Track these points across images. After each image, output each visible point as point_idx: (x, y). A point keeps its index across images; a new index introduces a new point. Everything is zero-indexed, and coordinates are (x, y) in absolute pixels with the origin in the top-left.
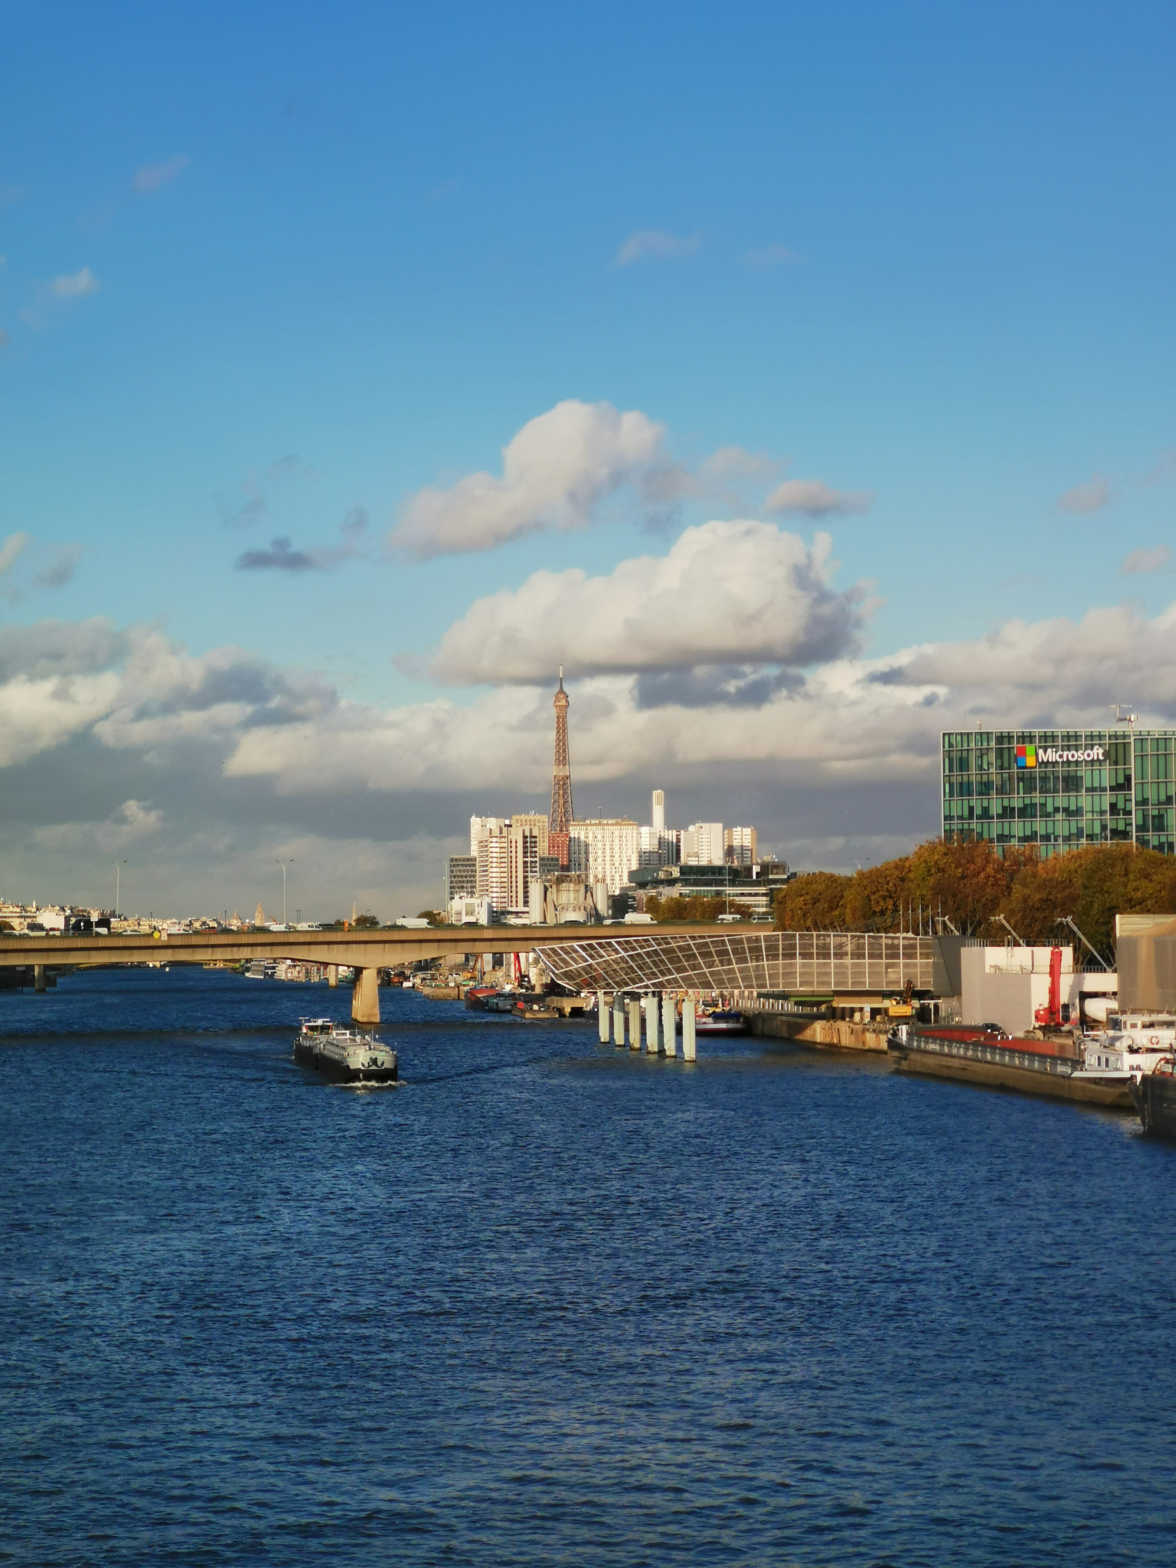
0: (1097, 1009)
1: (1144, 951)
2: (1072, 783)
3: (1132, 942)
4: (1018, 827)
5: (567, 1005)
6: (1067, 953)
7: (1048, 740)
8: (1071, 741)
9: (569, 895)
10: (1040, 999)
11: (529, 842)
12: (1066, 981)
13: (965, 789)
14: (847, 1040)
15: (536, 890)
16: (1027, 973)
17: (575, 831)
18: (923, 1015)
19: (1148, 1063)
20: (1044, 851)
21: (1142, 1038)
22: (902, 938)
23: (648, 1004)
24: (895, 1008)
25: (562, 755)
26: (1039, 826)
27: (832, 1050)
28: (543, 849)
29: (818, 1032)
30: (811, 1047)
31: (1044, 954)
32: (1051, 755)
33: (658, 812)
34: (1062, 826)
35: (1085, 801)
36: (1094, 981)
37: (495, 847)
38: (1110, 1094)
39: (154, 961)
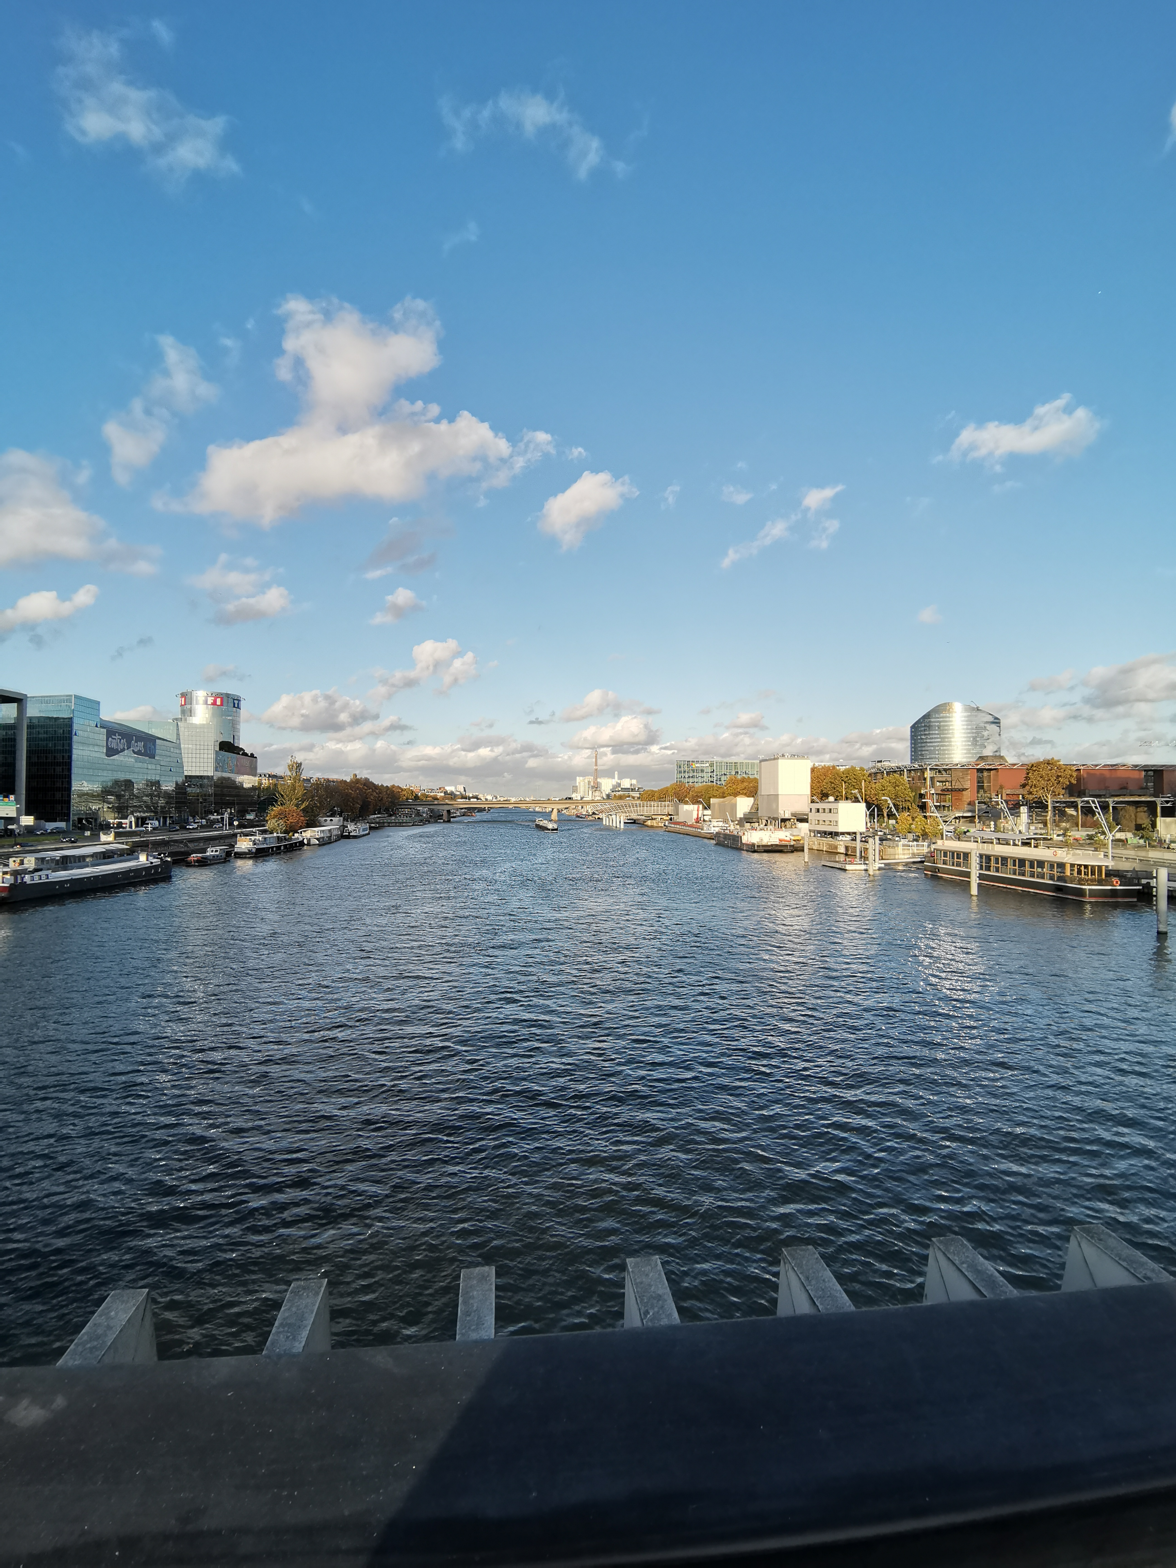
0: (706, 818)
1: (716, 806)
2: (702, 771)
3: (714, 804)
4: (691, 780)
5: (597, 817)
6: (701, 806)
7: (697, 762)
8: (702, 762)
9: (597, 793)
10: (695, 816)
11: (589, 782)
12: (700, 812)
13: (680, 772)
14: (655, 825)
15: (590, 792)
16: (692, 811)
17: (599, 780)
18: (671, 819)
19: (717, 829)
20: (696, 785)
21: (716, 824)
22: (667, 803)
23: (614, 817)
24: (665, 817)
25: (596, 765)
26: (696, 780)
27: (652, 827)
28: (592, 784)
29: (649, 823)
30: (647, 826)
31: (696, 806)
32: (698, 765)
33: (616, 776)
34: (700, 780)
35: (705, 774)
36: (706, 812)
37: (582, 783)
38: (709, 836)
39: (511, 806)
